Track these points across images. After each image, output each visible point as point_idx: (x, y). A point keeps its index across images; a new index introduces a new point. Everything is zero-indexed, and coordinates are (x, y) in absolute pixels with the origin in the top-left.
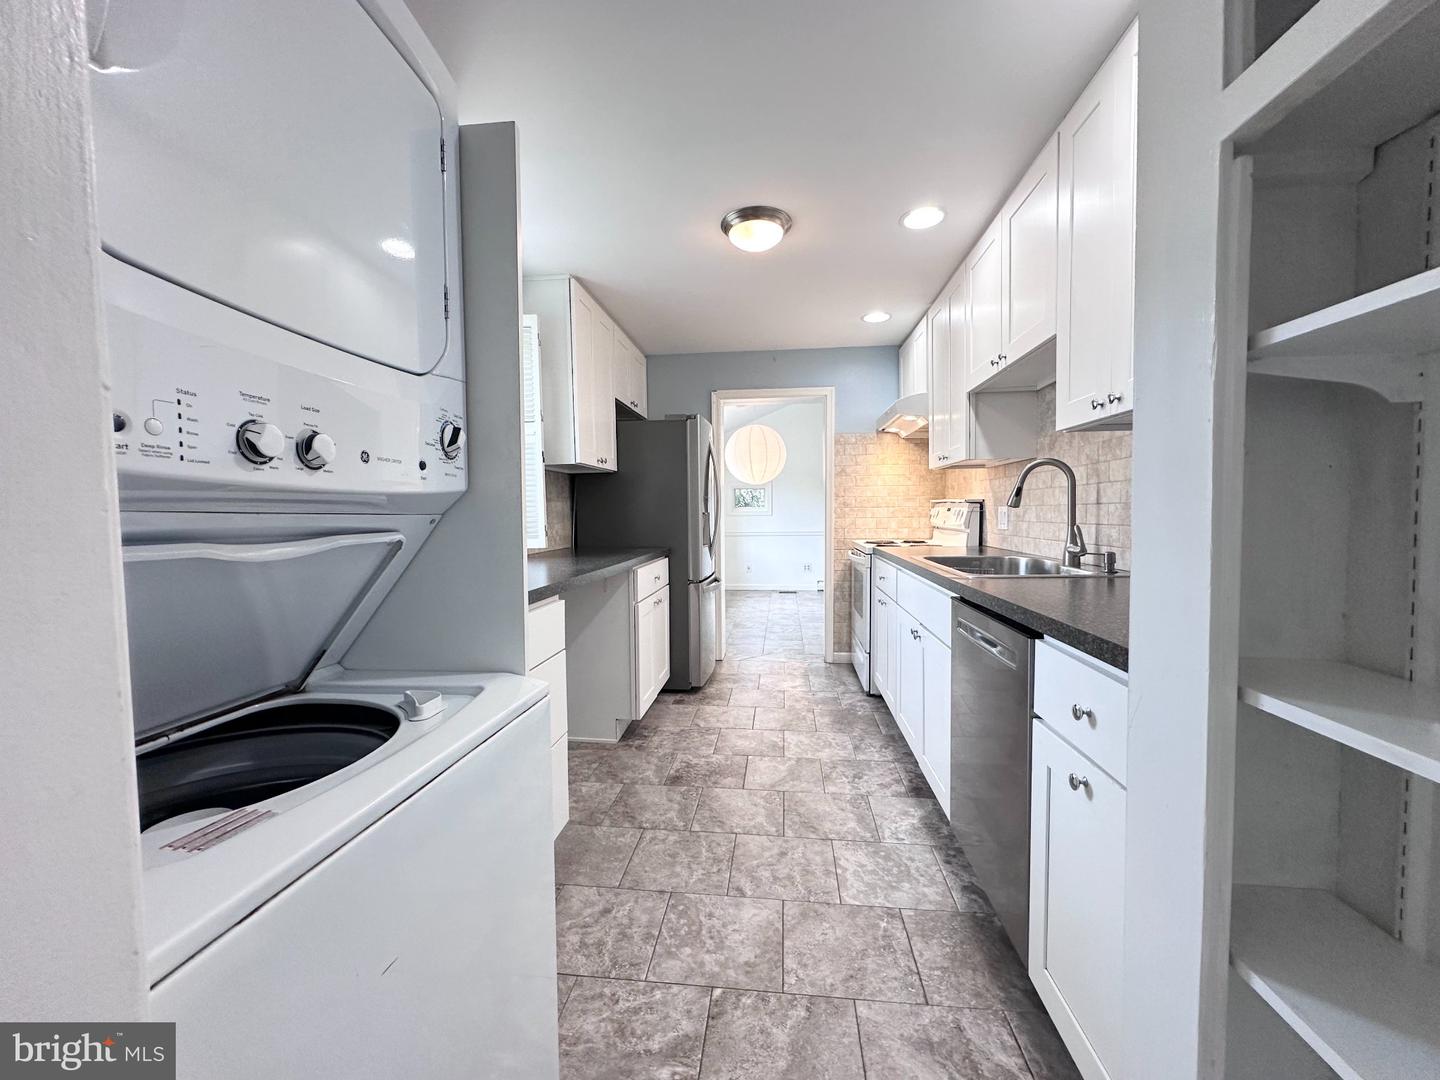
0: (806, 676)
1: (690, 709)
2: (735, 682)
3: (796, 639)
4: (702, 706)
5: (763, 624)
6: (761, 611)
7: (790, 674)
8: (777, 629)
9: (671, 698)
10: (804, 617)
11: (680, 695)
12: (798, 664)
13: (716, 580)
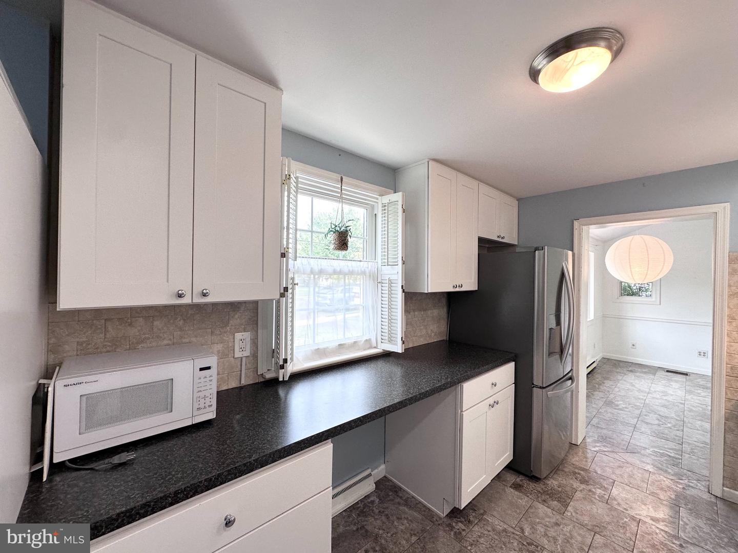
0: (675, 506)
1: (523, 501)
2: (584, 481)
3: (673, 440)
4: (536, 503)
5: (638, 408)
6: (639, 391)
7: (653, 494)
8: (652, 419)
9: (512, 478)
10: (691, 411)
11: (521, 477)
12: (668, 482)
13: (570, 378)
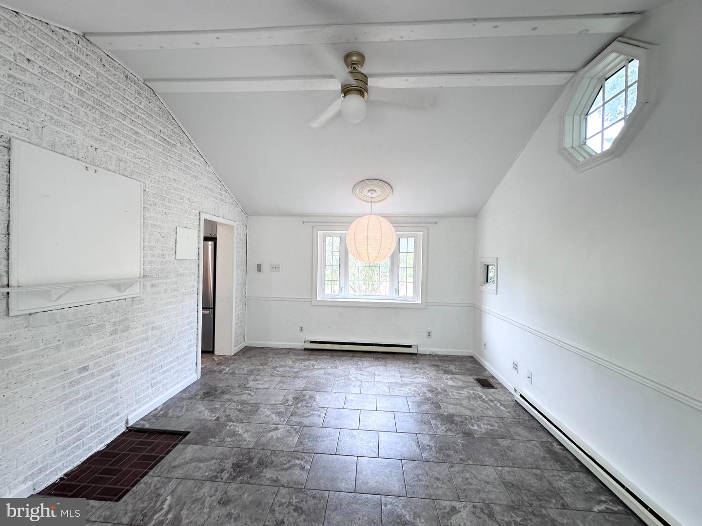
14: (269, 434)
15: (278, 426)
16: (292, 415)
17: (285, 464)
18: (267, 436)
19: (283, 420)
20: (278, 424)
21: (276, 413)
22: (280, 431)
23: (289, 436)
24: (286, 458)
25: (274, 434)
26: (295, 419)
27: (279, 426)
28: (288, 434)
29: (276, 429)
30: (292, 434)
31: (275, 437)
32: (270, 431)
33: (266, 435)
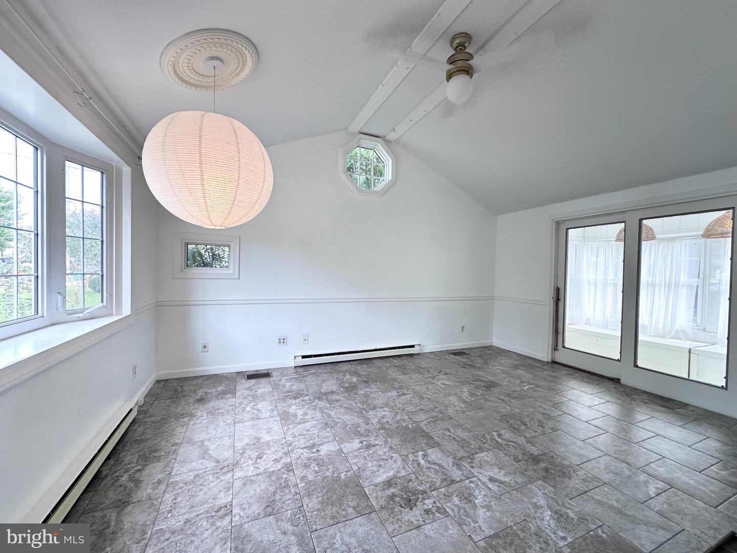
14: (507, 479)
15: (487, 481)
16: (453, 482)
17: (513, 446)
18: (511, 480)
19: (472, 485)
20: (484, 484)
21: (470, 501)
22: (491, 474)
23: (485, 462)
24: (508, 449)
25: (500, 475)
26: (456, 474)
27: (485, 480)
28: (484, 464)
29: (492, 480)
30: (480, 461)
31: (503, 472)
32: (502, 482)
33: (513, 481)
